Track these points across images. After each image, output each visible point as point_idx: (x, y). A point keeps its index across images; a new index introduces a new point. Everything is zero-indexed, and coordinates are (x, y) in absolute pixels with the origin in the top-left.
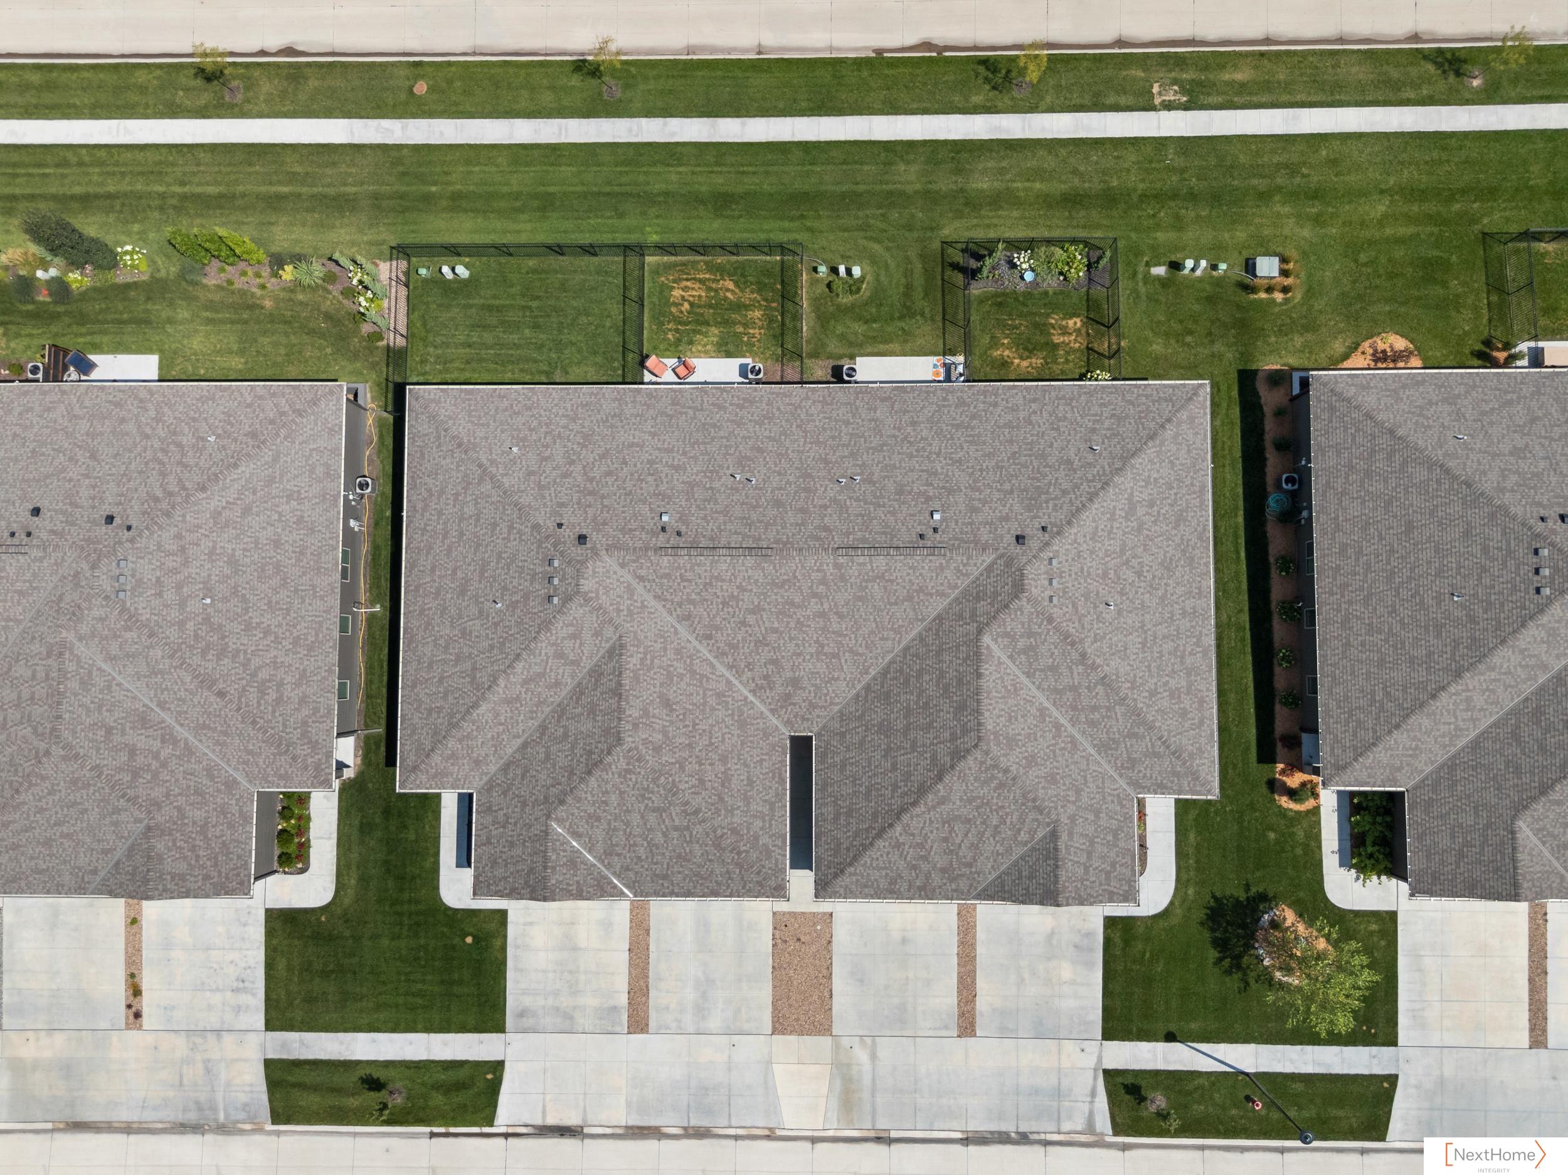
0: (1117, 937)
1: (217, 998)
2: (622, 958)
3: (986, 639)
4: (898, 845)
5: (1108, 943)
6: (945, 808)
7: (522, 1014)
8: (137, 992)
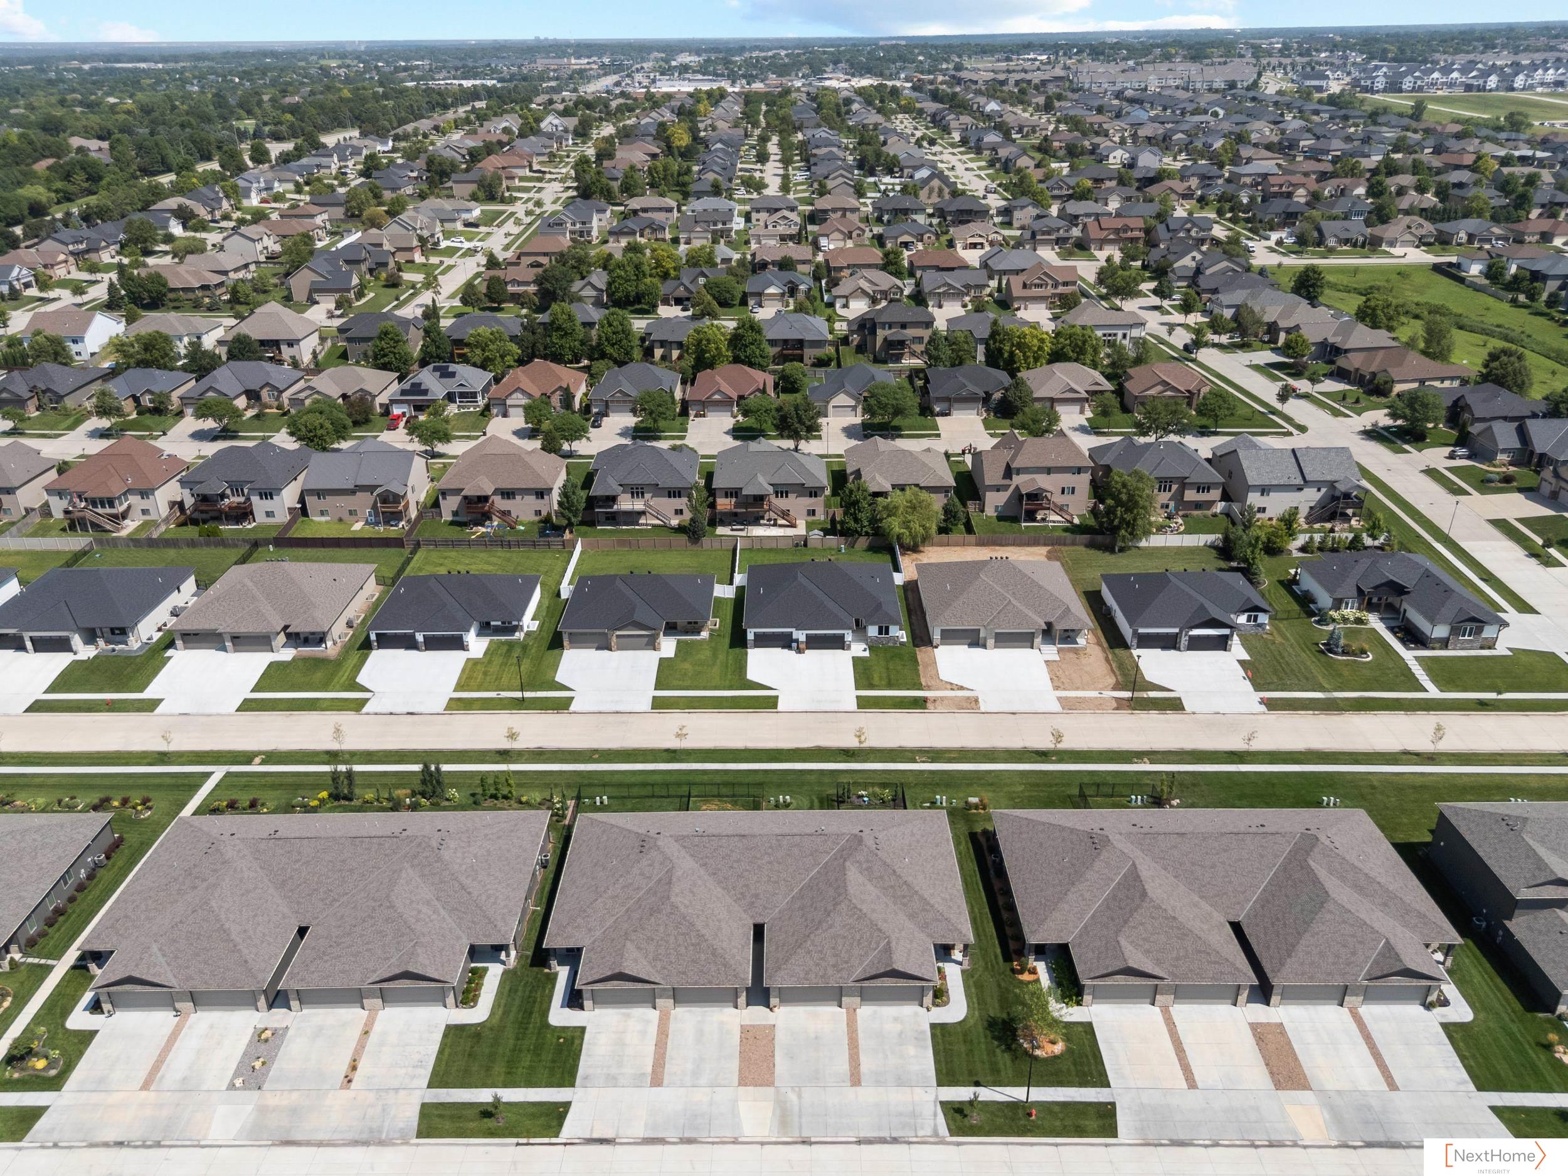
0: (938, 1032)
1: (403, 1071)
2: (651, 1049)
3: (848, 864)
4: (809, 952)
5: (933, 1036)
6: (832, 931)
7: (586, 1078)
8: (354, 1068)
